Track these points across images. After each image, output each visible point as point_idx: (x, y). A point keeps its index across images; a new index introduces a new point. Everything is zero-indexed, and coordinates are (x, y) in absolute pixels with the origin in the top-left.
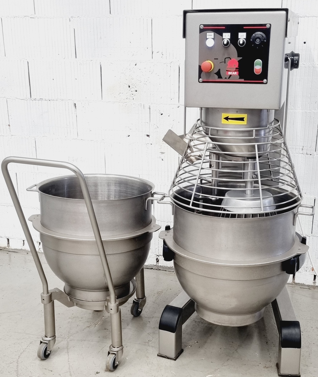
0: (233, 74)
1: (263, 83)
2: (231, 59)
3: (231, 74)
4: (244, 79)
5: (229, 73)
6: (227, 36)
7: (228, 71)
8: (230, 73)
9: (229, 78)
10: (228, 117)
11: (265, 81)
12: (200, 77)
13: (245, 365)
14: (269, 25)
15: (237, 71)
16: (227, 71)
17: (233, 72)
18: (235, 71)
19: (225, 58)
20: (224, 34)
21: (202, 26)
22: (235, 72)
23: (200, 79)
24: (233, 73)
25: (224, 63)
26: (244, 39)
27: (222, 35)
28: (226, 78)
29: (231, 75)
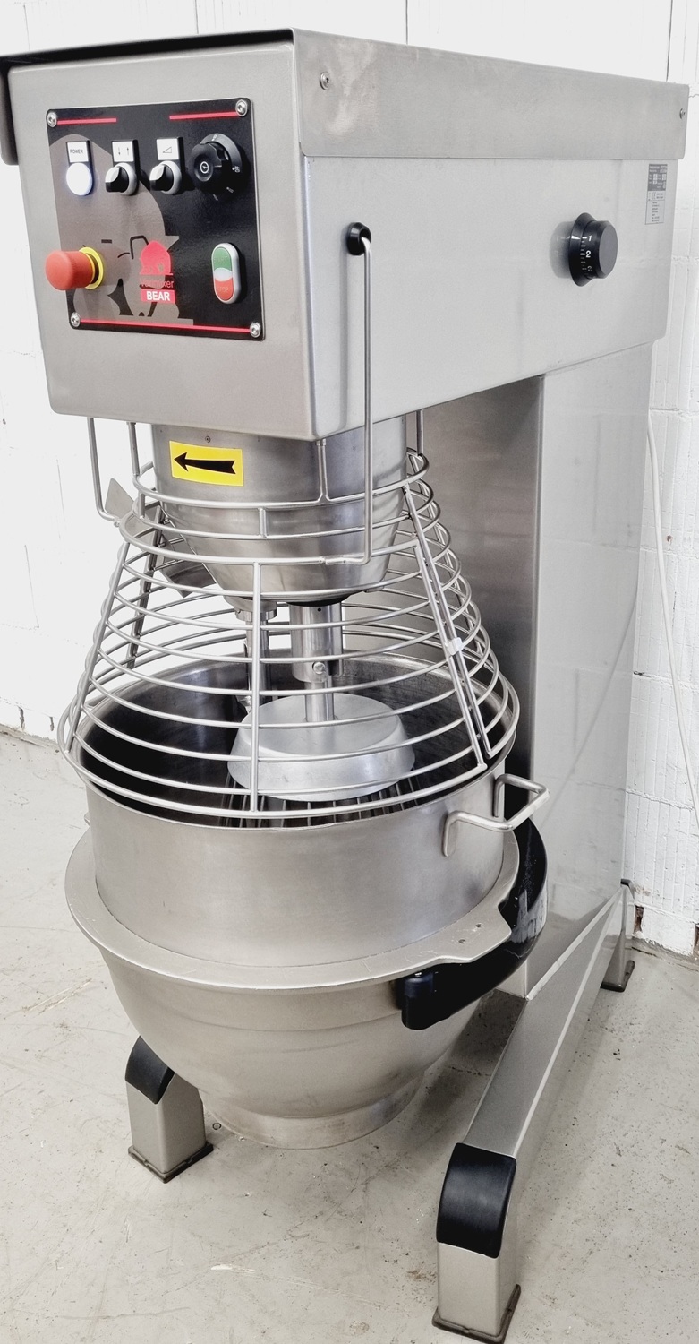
0: (160, 298)
1: (248, 337)
2: (147, 243)
3: (155, 300)
4: (192, 320)
5: (148, 296)
6: (123, 151)
7: (144, 287)
8: (151, 296)
9: (150, 315)
10: (185, 454)
11: (255, 328)
12: (71, 309)
13: (358, 1248)
14: (243, 104)
15: (170, 289)
16: (141, 286)
17: (161, 293)
18: (164, 288)
19: (132, 239)
20: (116, 145)
21: (53, 116)
22: (165, 293)
23: (75, 316)
24: (158, 294)
25: (130, 255)
26: (174, 161)
27: (111, 151)
28: (142, 314)
29: (154, 304)
